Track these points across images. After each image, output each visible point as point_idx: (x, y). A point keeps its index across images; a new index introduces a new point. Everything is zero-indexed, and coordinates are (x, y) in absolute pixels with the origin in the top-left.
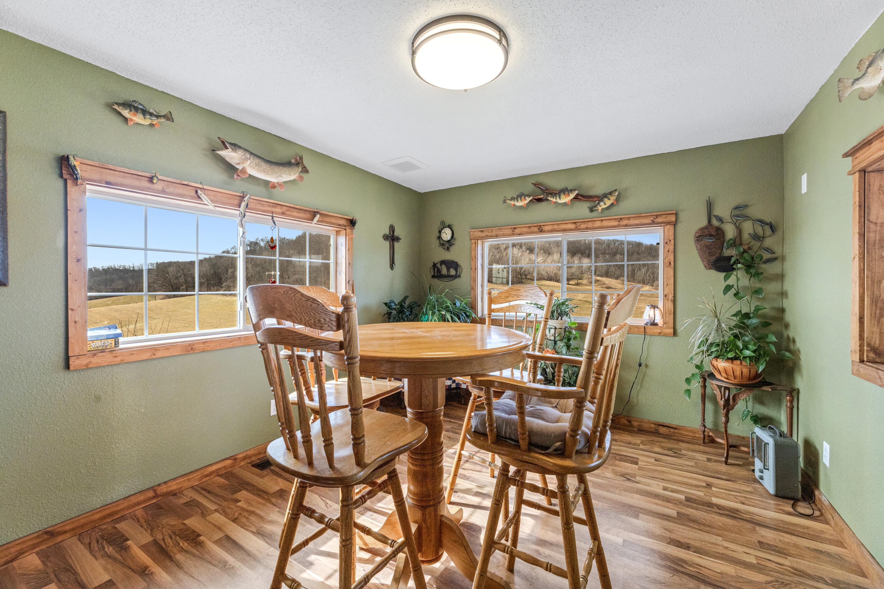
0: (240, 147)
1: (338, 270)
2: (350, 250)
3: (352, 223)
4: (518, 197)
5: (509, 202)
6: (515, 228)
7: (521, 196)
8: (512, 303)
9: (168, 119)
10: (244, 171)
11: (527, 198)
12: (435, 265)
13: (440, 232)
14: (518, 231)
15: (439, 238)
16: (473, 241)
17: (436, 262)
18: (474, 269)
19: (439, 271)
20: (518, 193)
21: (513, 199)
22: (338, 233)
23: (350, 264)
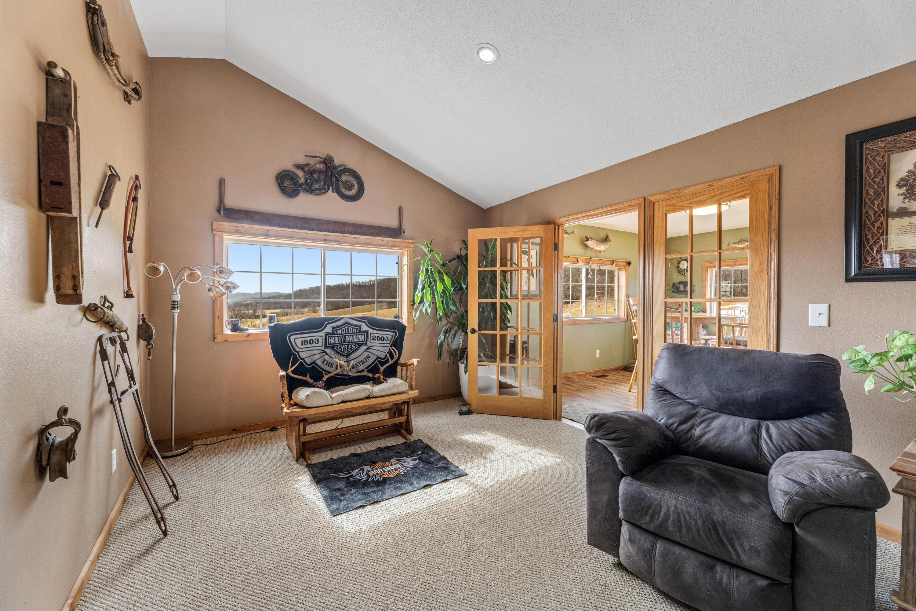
0: (593, 239)
1: (620, 289)
2: (628, 279)
3: (629, 264)
4: (738, 242)
5: (732, 245)
6: (736, 261)
7: (741, 241)
8: (733, 306)
9: (573, 234)
10: (593, 248)
11: (745, 243)
12: (674, 285)
13: (679, 263)
14: (738, 263)
15: (678, 267)
16: (704, 269)
17: (675, 283)
18: (704, 287)
19: (678, 288)
20: (739, 240)
21: (735, 243)
22: (620, 269)
23: (627, 286)
